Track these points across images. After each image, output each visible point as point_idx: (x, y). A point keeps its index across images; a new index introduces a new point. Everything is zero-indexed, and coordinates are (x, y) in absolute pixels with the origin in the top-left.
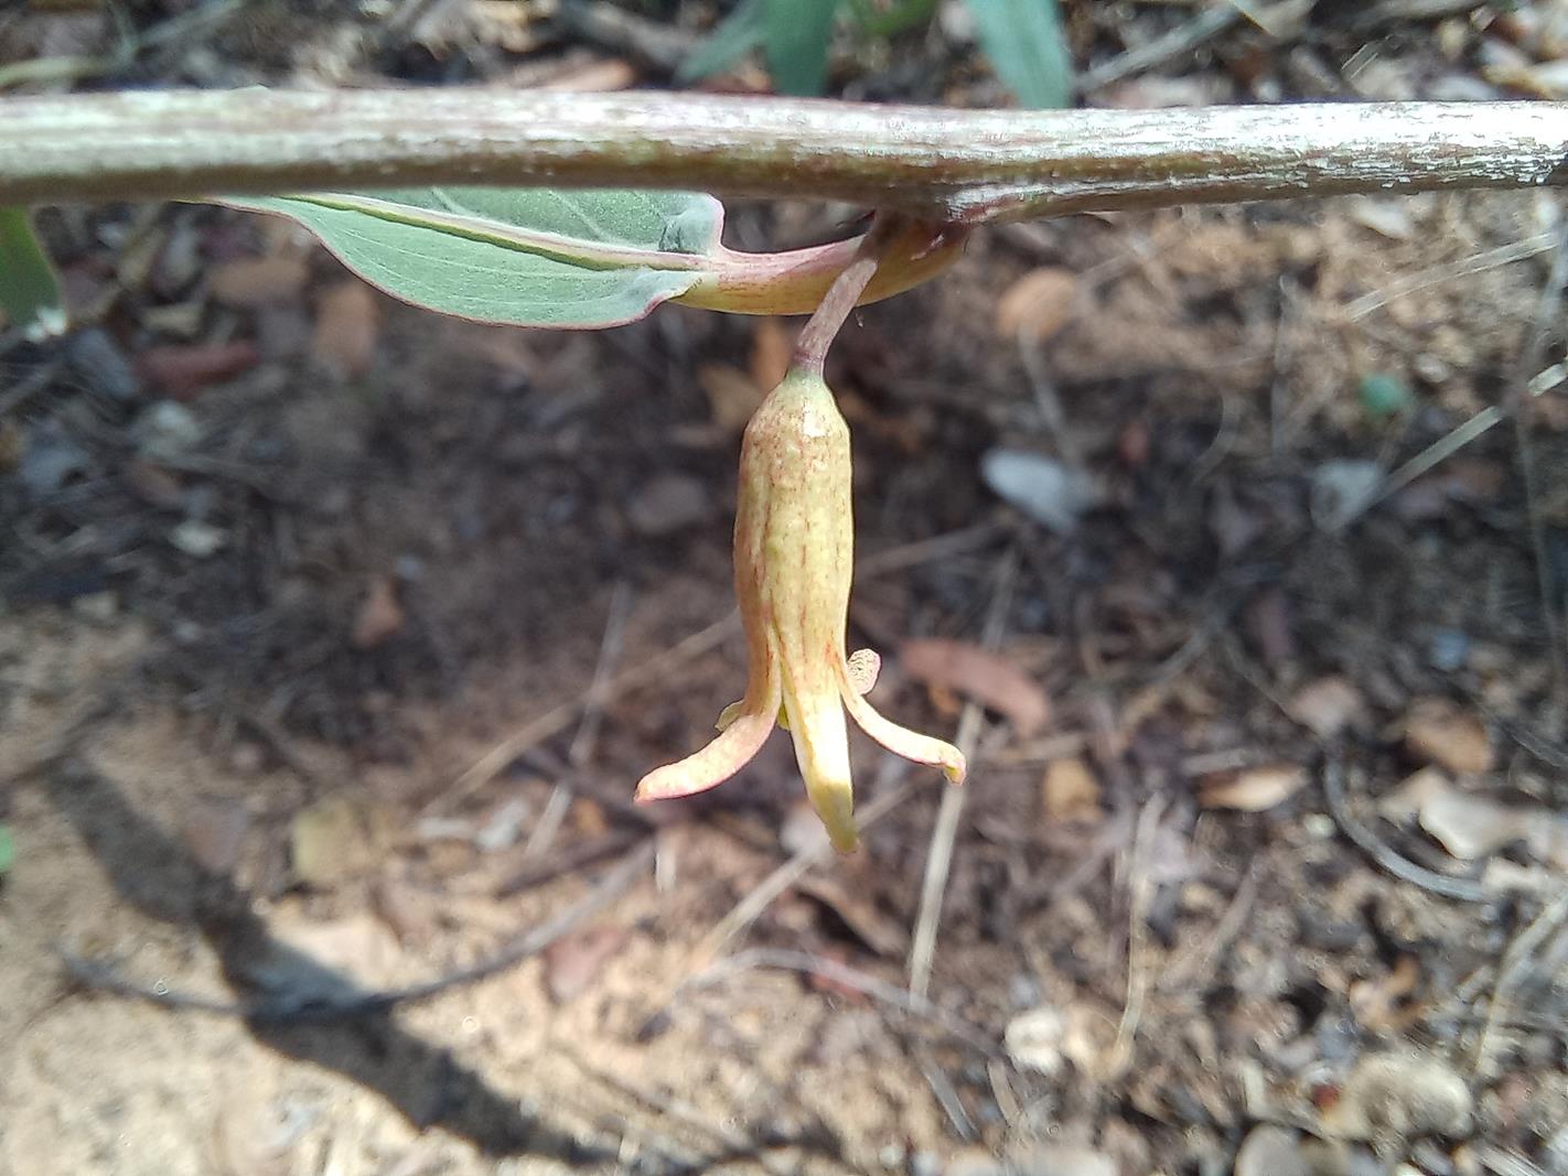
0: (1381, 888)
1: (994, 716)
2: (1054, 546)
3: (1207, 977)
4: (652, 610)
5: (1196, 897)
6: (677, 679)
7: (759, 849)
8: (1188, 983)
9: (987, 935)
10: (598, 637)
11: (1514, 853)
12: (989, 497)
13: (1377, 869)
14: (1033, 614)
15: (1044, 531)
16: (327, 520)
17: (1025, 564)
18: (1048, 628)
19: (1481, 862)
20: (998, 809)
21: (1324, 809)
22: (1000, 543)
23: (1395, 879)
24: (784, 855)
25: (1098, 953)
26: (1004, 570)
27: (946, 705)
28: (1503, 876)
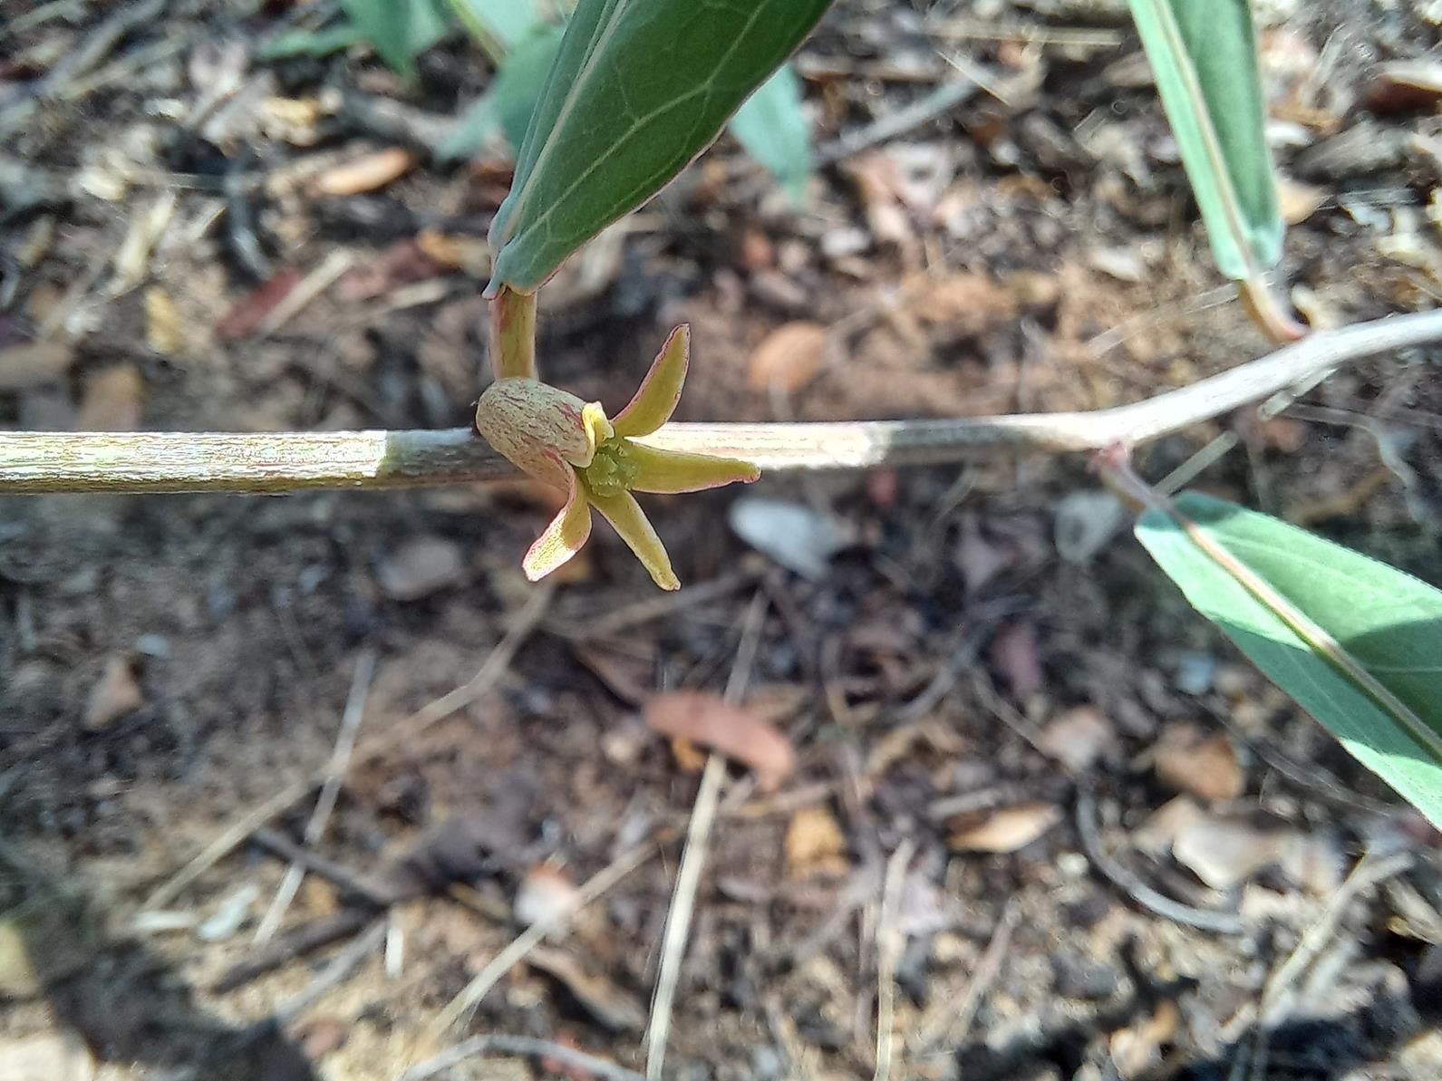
0: (1139, 926)
1: (737, 769)
2: (802, 590)
3: (959, 1035)
4: (396, 676)
5: (947, 948)
6: (417, 747)
7: (495, 923)
8: (939, 1043)
9: (729, 1003)
10: (340, 707)
11: (1268, 879)
12: (739, 546)
13: (1134, 906)
14: (781, 661)
15: (793, 576)
16: (72, 600)
17: (772, 610)
18: (796, 674)
19: (1238, 891)
20: (742, 866)
21: (1077, 846)
22: (749, 589)
23: (1152, 916)
24: (520, 929)
25: (845, 1015)
26: (752, 617)
27: (689, 759)
28: (1259, 904)
